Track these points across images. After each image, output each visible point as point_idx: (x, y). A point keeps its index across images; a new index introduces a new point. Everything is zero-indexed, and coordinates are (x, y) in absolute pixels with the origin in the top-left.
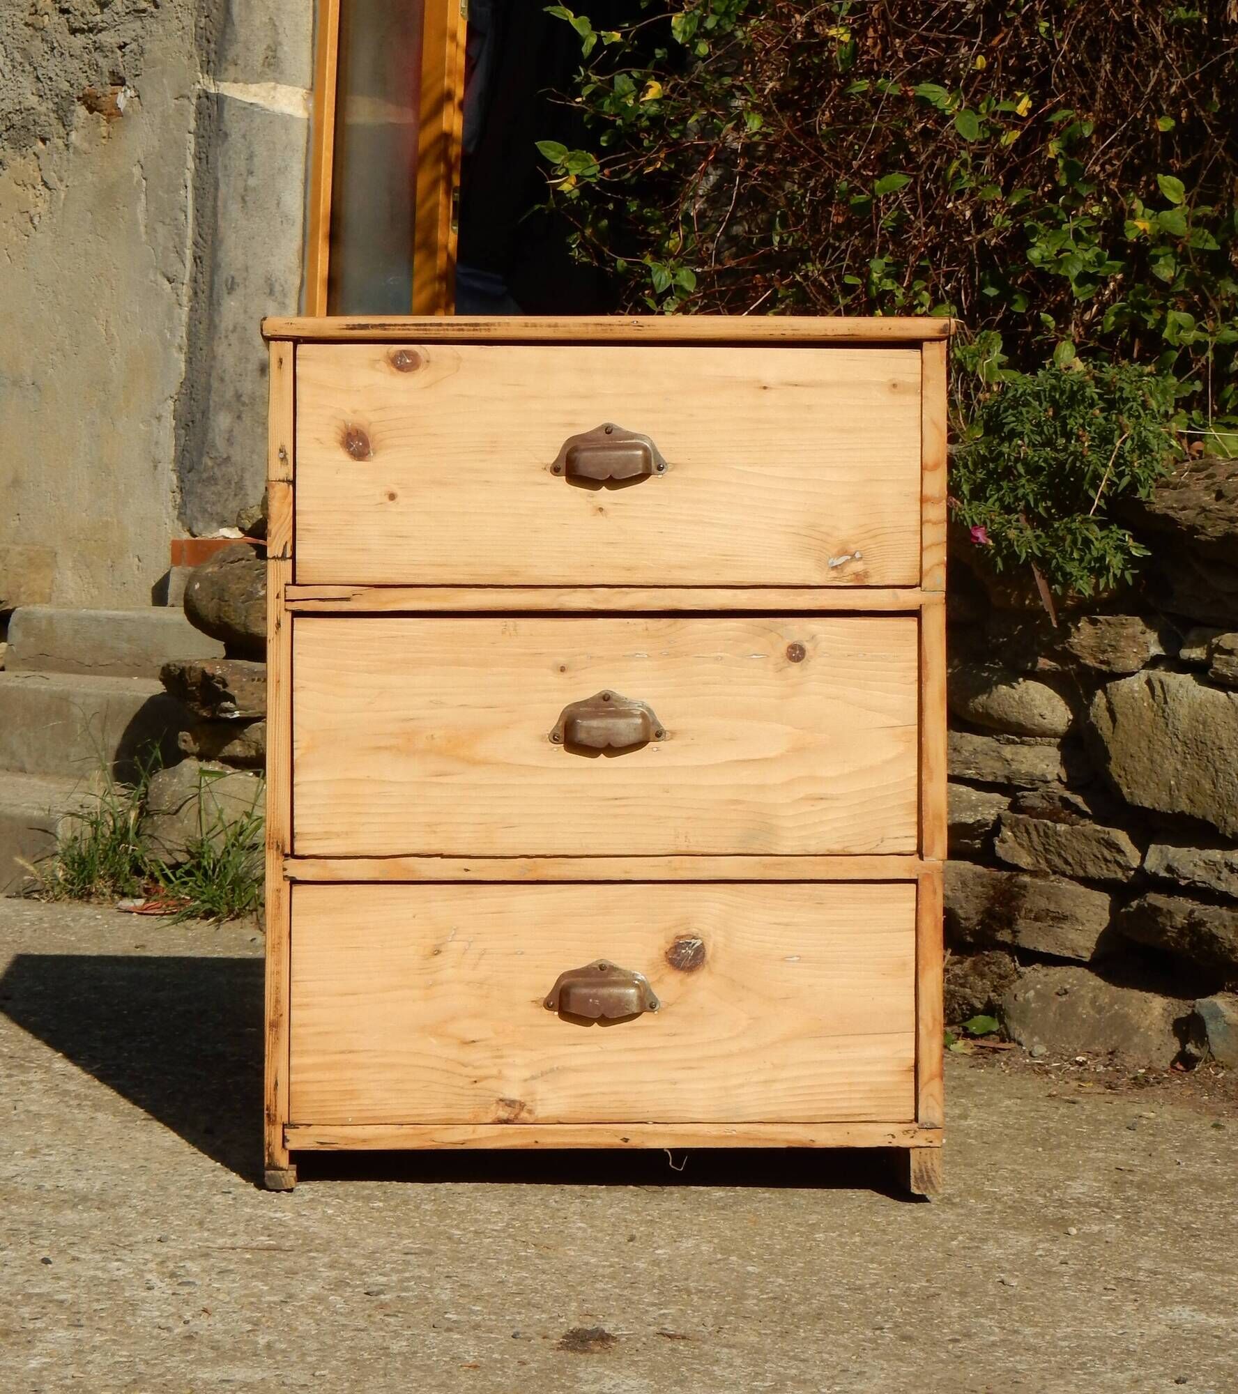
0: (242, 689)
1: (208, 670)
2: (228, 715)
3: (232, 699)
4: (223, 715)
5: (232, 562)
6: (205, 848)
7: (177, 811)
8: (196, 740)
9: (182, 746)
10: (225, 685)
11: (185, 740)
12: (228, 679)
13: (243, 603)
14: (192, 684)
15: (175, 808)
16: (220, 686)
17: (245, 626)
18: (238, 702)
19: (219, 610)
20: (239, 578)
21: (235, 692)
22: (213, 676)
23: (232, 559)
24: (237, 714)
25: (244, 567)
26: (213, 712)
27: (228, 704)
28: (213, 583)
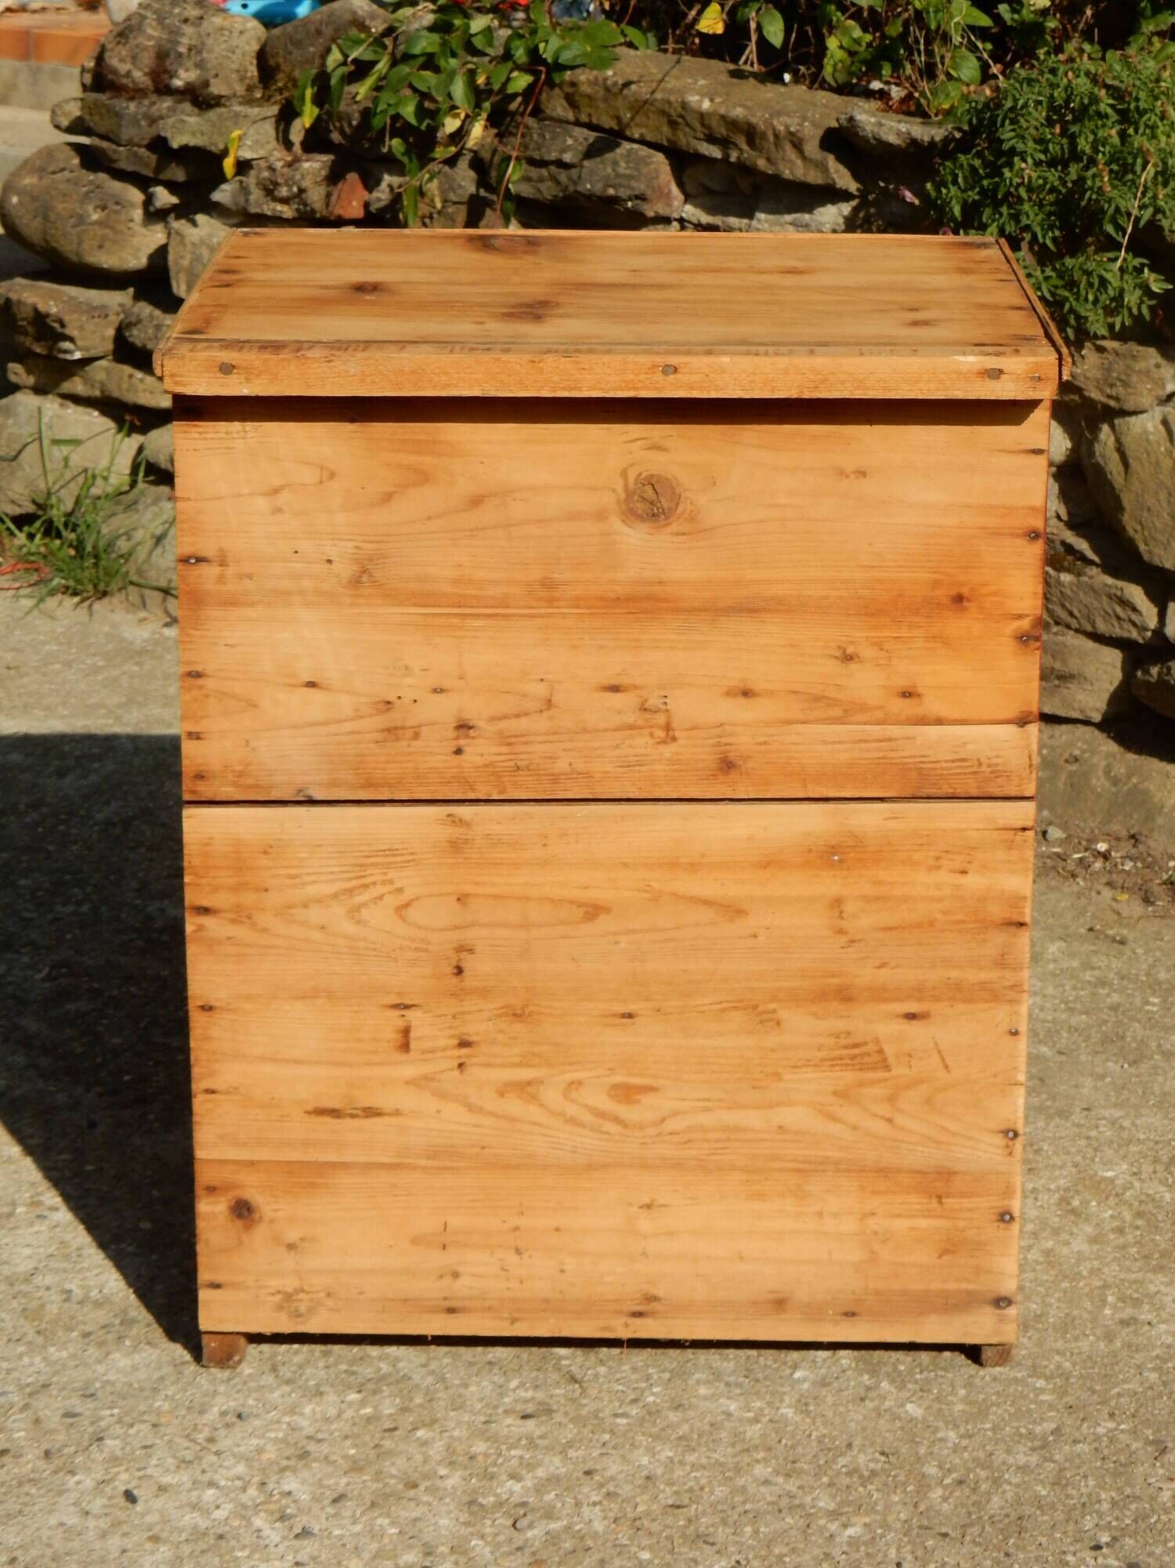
0: (81, 328)
1: (42, 307)
2: (68, 357)
3: (71, 340)
4: (62, 356)
5: (54, 173)
6: (54, 500)
7: (15, 458)
8: (29, 372)
9: (13, 378)
10: (63, 325)
11: (16, 372)
12: (66, 318)
13: (74, 227)
14: (23, 319)
15: (13, 453)
16: (56, 325)
17: (78, 254)
18: (79, 343)
19: (45, 232)
20: (65, 195)
21: (74, 333)
22: (47, 315)
23: (51, 169)
24: (77, 355)
25: (68, 181)
26: (51, 349)
27: (67, 345)
28: (34, 199)
